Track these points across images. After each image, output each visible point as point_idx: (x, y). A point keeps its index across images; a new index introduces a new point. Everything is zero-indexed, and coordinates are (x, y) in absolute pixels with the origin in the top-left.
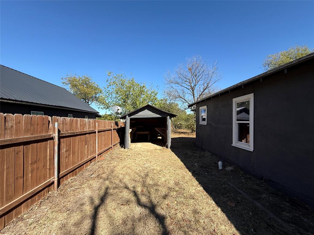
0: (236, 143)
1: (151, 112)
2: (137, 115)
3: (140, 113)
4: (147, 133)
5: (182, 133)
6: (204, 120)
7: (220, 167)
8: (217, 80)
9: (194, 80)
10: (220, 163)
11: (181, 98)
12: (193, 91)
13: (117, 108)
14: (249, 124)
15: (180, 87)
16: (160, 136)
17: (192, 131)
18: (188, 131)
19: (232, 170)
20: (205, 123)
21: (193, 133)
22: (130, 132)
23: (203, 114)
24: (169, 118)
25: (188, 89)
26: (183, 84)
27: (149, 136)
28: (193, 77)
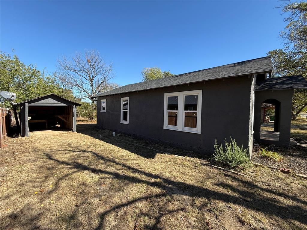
0: (122, 122)
1: (55, 101)
2: (38, 102)
3: (42, 101)
4: (44, 121)
5: (80, 121)
6: (104, 109)
7: (114, 135)
8: (112, 76)
9: (92, 71)
10: (114, 133)
11: (79, 86)
12: (92, 82)
13: (12, 95)
14: (127, 111)
15: (78, 76)
16: (58, 124)
17: (91, 119)
18: (86, 119)
19: (120, 135)
20: (105, 111)
21: (91, 120)
22: (29, 119)
23: (103, 105)
24: (75, 107)
25: (87, 79)
26: (80, 73)
27: (47, 124)
28: (91, 69)
